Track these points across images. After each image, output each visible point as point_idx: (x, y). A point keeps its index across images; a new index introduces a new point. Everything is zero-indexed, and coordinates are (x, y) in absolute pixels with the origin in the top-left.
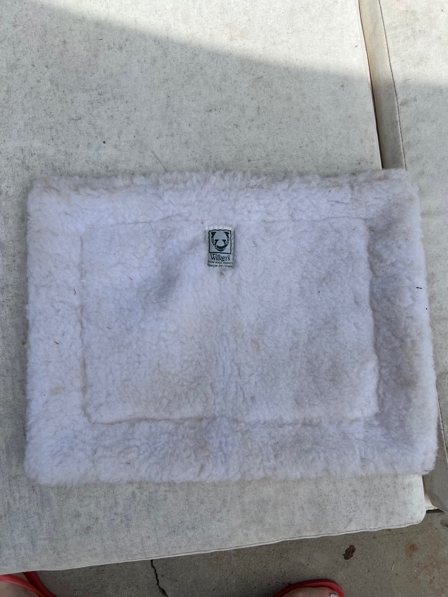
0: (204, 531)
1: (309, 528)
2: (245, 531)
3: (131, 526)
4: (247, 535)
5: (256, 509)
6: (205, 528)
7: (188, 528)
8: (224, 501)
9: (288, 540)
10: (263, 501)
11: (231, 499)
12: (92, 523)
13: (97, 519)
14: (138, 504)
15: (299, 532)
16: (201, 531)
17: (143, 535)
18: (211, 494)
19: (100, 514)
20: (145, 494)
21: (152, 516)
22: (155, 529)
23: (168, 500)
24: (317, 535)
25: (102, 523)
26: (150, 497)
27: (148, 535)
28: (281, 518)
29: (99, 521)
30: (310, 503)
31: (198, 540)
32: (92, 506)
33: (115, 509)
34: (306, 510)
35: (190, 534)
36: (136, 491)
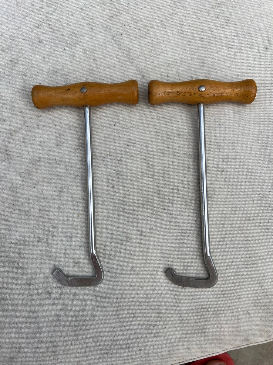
0: (140, 350)
1: (257, 334)
2: (186, 344)
3: (59, 353)
4: (189, 348)
5: (196, 318)
6: (140, 346)
7: (121, 347)
8: (159, 313)
9: (234, 349)
10: (202, 308)
11: (166, 309)
12: (15, 353)
13: (20, 348)
14: (64, 327)
15: (247, 339)
16: (136, 350)
17: (73, 362)
18: (143, 307)
19: (23, 342)
20: (70, 314)
21: (81, 339)
22: (85, 353)
23: (96, 318)
24: (266, 341)
25: (25, 353)
26: (76, 317)
27: (78, 360)
28: (225, 326)
29: (23, 351)
30: (256, 305)
31: (134, 360)
32: (13, 334)
33: (38, 336)
34: (252, 315)
35: (125, 354)
36: (61, 312)
